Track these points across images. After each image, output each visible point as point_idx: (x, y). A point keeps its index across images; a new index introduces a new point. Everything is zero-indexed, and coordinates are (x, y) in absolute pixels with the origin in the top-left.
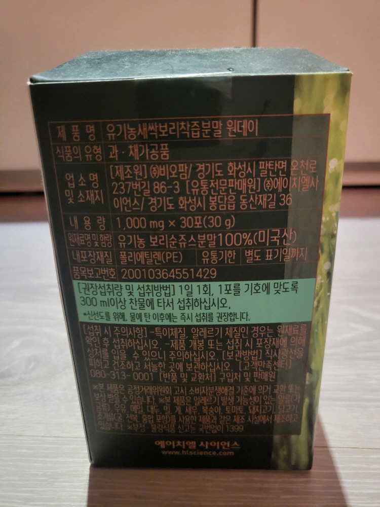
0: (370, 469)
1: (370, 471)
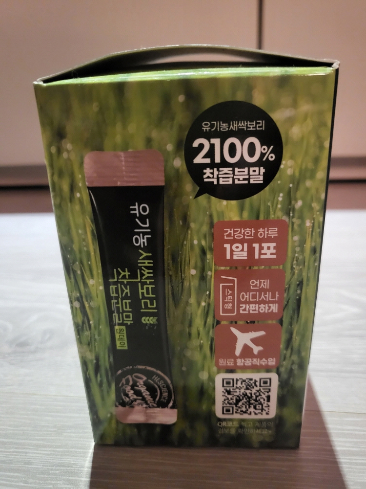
0: (343, 430)
1: (344, 432)
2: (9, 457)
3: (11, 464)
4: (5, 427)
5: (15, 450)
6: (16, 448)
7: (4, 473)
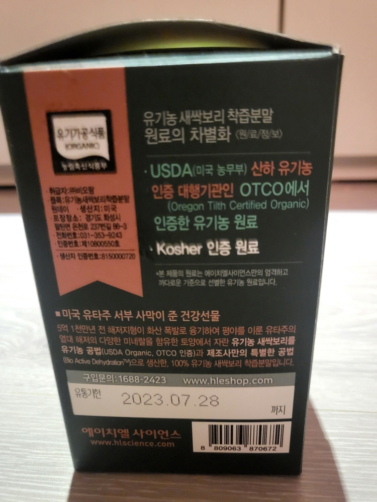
2: (52, 460)
3: (56, 466)
4: (44, 429)
5: (57, 452)
6: (59, 450)
7: (48, 476)
